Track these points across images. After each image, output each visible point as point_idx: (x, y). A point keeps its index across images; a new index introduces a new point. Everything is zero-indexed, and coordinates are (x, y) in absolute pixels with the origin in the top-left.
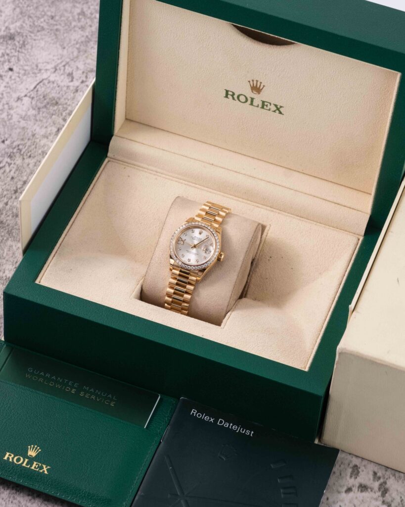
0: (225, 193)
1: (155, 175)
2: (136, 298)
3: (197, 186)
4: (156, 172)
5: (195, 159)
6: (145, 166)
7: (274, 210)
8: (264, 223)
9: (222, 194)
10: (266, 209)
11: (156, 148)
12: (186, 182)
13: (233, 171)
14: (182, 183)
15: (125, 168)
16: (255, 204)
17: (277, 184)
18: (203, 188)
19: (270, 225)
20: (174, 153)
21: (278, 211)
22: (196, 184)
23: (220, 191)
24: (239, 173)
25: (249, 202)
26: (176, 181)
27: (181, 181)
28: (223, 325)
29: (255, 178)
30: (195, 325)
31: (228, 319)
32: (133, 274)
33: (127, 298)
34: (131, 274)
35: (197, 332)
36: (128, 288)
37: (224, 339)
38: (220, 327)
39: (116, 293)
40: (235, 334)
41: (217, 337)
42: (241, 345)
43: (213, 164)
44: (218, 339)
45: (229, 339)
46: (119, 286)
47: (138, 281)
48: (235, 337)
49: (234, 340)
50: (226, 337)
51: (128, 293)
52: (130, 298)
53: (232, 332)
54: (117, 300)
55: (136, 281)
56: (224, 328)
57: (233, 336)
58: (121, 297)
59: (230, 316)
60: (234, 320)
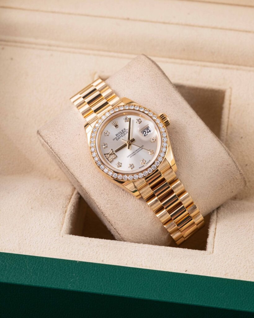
1: (48, 50)
2: (68, 234)
3: (111, 54)
4: (50, 45)
5: (101, 17)
7: (230, 66)
11: (42, 11)
12: (96, 52)
13: (160, 22)
14: (89, 54)
15: (3, 49)
16: (199, 63)
17: (226, 29)
18: (120, 55)
19: (231, 88)
21: (235, 67)
22: (109, 51)
24: (168, 23)
25: (191, 62)
27: (88, 52)
28: (209, 246)
30: (169, 256)
31: (214, 238)
32: (54, 198)
33: (56, 237)
34: (51, 198)
35: (175, 266)
36: (53, 220)
37: (219, 269)
38: (206, 251)
39: (38, 232)
40: (233, 258)
41: (209, 269)
42: (247, 273)
43: (128, 19)
44: (211, 271)
45: (227, 268)
46: (40, 220)
47: (65, 207)
48: (235, 263)
49: (235, 268)
50: (221, 265)
51: (55, 228)
52: (60, 235)
53: (229, 256)
54: (42, 243)
55: (63, 207)
56: (213, 252)
57: (232, 262)
58: (48, 236)
59: (215, 231)
60: (223, 236)
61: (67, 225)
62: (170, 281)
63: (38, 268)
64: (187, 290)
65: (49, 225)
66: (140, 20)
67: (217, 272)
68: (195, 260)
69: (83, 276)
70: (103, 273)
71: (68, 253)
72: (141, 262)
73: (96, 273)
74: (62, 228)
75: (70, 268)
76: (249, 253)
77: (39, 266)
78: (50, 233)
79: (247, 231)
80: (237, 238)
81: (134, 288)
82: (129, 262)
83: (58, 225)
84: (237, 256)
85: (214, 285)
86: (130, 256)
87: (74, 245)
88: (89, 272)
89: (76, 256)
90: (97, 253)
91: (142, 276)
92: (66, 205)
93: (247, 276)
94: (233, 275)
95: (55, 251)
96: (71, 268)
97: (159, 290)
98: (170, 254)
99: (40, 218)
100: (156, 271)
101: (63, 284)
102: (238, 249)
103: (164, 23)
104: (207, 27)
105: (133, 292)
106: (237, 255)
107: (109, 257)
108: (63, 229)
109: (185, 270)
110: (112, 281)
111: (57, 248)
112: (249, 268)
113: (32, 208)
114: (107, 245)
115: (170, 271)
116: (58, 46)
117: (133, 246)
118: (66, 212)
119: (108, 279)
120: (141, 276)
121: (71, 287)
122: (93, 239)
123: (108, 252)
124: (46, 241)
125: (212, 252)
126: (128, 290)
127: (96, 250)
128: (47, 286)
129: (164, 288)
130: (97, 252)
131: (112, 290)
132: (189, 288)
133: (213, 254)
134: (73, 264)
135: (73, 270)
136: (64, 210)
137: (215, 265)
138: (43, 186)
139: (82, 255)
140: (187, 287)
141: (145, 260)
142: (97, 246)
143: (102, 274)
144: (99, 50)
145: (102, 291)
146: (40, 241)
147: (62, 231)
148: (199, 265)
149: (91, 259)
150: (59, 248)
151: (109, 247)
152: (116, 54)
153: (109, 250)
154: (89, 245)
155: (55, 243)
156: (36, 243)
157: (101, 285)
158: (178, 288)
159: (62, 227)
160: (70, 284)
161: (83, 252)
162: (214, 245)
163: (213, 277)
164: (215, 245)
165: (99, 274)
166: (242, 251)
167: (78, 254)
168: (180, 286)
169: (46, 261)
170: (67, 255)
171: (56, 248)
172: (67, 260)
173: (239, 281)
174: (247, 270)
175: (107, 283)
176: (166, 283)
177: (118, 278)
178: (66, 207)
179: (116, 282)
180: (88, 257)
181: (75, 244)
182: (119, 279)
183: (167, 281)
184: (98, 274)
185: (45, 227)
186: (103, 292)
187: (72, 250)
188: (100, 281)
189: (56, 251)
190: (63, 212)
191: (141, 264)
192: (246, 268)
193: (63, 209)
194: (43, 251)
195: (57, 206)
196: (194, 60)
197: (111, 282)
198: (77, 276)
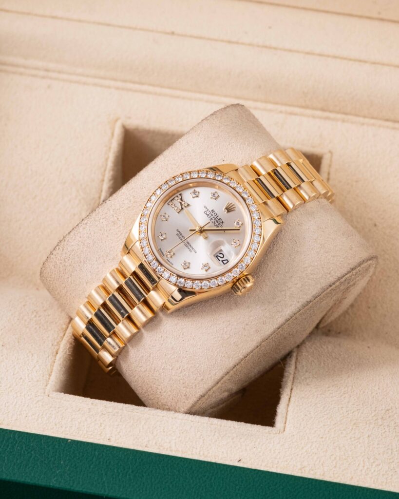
0: (213, 94)
1: (43, 77)
2: (57, 392)
3: (144, 88)
4: (47, 70)
5: (130, 28)
6: (20, 61)
7: (332, 115)
8: (316, 150)
9: (205, 97)
10: (314, 117)
11: (36, 15)
12: (119, 84)
13: (222, 41)
14: (109, 87)
16: (283, 108)
17: (328, 56)
18: (158, 90)
19: (331, 152)
20: (80, 21)
21: (339, 116)
22: (141, 83)
23: (200, 92)
24: (237, 43)
26: (95, 85)
27: (108, 82)
28: (279, 419)
29: (275, 48)
30: (214, 435)
31: (288, 405)
32: (40, 327)
33: (39, 396)
34: (36, 328)
35: (223, 452)
36: (35, 367)
37: (292, 459)
38: (274, 428)
39: (10, 387)
40: (316, 442)
41: (275, 458)
42: (335, 467)
43: (173, 33)
44: (278, 462)
45: (304, 458)
46: (14, 366)
47: (56, 344)
48: (318, 450)
49: (317, 458)
50: (295, 453)
51: (38, 381)
52: (45, 393)
53: (308, 438)
54: (15, 405)
55: (52, 345)
56: (284, 431)
57: (312, 448)
58: (25, 395)
59: (291, 394)
60: (303, 404)
61: (56, 376)
62: (213, 479)
63: (6, 449)
64: (239, 495)
65: (28, 376)
66: (191, 36)
67: (288, 464)
68: (255, 442)
69: (75, 465)
70: (108, 462)
71: (56, 425)
72: (170, 443)
73: (96, 460)
74: (48, 381)
75: (56, 451)
76: (342, 433)
77: (8, 446)
78: (30, 389)
79: (341, 396)
80: (324, 408)
81: (154, 488)
82: (150, 442)
83: (43, 376)
84: (322, 438)
85: (282, 487)
86: (153, 433)
87: (65, 410)
88: (87, 459)
89: (67, 429)
90: (101, 426)
91: (170, 468)
92: (58, 340)
93: (335, 472)
94: (312, 470)
95: (35, 420)
96: (58, 451)
97: (195, 492)
98: (215, 432)
99: (15, 363)
100: (191, 460)
101: (44, 478)
102: (324, 425)
103: (230, 42)
104: (298, 52)
105: (152, 495)
106: (321, 436)
107: (120, 432)
108: (50, 382)
109: (238, 459)
110: (121, 474)
111: (39, 415)
112: (340, 459)
113: (3, 345)
114: (117, 413)
115: (213, 461)
116: (60, 72)
117: (158, 416)
118: (57, 353)
119: (116, 471)
120: (168, 469)
121: (56, 484)
122: (97, 401)
123: (118, 425)
124: (21, 402)
125: (282, 429)
126: (146, 490)
127: (99, 420)
128: (19, 479)
129: (203, 489)
130: (101, 424)
131: (121, 490)
132: (242, 491)
133: (285, 432)
134: (62, 444)
135: (60, 455)
136: (55, 350)
137: (286, 452)
138: (24, 306)
139: (78, 428)
140: (239, 490)
141: (176, 439)
142: (102, 414)
143: (106, 462)
144: (124, 81)
145: (105, 491)
146: (13, 403)
147: (49, 386)
148: (260, 452)
149: (91, 435)
150: (42, 414)
151: (121, 415)
152: (151, 89)
153: (121, 421)
154: (90, 412)
155: (36, 407)
156: (5, 406)
157: (104, 482)
158: (225, 490)
159: (49, 379)
160: (55, 478)
161: (80, 423)
162: (286, 418)
163: (280, 474)
164: (288, 417)
165: (102, 463)
166: (330, 429)
167: (71, 427)
168: (228, 487)
169: (19, 437)
170: (53, 428)
171: (37, 414)
172: (53, 437)
173: (321, 481)
174: (336, 464)
175: (113, 478)
176: (206, 481)
177: (130, 471)
178: (58, 344)
179: (127, 477)
180: (87, 431)
181: (67, 409)
182: (132, 472)
183: (207, 478)
184: (100, 462)
185: (21, 378)
186: (106, 493)
187: (62, 419)
188: (102, 474)
189: (37, 420)
190: (53, 353)
191: (170, 447)
192: (335, 459)
193: (53, 347)
194: (16, 420)
195: (44, 342)
196: (276, 103)
197: (120, 477)
198: (67, 466)
